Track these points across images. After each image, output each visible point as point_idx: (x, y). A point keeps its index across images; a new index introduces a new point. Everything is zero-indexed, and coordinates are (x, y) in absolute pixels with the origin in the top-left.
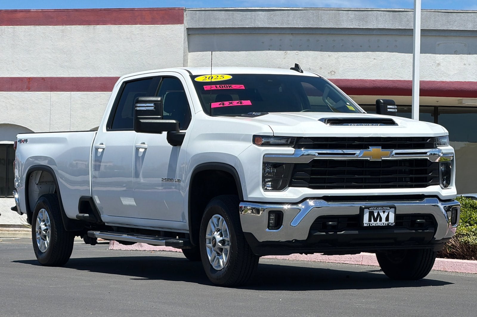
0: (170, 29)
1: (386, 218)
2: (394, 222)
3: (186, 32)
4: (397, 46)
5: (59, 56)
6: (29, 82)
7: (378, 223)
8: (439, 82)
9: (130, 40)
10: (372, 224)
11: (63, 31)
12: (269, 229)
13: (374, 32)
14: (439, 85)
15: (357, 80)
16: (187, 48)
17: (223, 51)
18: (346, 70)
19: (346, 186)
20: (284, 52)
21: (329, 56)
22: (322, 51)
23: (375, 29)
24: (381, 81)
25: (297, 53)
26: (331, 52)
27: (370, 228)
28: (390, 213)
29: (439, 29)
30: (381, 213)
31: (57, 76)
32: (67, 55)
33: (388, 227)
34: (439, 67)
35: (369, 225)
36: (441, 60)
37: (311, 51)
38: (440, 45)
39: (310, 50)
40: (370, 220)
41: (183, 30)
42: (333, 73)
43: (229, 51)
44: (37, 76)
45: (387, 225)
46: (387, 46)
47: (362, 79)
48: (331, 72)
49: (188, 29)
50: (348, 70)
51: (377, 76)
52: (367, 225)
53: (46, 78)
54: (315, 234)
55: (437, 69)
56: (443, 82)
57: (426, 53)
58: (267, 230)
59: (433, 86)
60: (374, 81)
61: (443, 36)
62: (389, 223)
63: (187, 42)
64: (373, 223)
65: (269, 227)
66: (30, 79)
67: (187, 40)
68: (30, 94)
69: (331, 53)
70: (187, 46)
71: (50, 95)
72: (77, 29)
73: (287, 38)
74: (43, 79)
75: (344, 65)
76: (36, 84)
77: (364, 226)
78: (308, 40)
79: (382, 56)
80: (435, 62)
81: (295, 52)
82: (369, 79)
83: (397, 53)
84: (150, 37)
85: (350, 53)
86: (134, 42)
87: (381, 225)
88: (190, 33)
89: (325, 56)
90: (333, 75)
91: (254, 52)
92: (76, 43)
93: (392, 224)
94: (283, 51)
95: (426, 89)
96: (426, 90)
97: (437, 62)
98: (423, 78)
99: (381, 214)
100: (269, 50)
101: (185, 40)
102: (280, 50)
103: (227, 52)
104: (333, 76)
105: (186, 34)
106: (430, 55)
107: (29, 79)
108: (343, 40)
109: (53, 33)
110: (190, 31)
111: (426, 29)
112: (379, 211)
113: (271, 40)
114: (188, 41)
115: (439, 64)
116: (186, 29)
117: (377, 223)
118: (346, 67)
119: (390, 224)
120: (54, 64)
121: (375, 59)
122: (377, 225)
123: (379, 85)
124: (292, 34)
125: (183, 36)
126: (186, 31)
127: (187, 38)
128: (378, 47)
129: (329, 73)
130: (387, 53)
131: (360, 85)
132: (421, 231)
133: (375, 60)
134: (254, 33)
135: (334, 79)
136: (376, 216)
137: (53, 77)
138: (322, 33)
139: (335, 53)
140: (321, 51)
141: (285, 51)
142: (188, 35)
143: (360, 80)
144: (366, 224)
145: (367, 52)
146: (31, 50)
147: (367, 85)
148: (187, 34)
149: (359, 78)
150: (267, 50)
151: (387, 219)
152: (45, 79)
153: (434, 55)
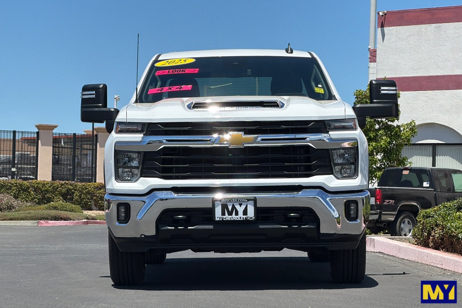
1: (243, 211)
2: (254, 216)
7: (234, 217)
10: (225, 218)
12: (120, 223)
19: (204, 176)
27: (223, 222)
28: (248, 205)
30: (236, 205)
33: (246, 222)
35: (222, 219)
40: (223, 214)
45: (244, 219)
52: (220, 219)
54: (162, 229)
58: (117, 223)
62: (248, 217)
64: (227, 217)
65: (118, 220)
77: (216, 220)
87: (237, 219)
93: (251, 218)
99: (237, 207)
112: (234, 203)
117: (232, 217)
119: (248, 219)
122: (232, 219)
132: (297, 226)
136: (230, 210)
144: (218, 218)
151: (245, 212)
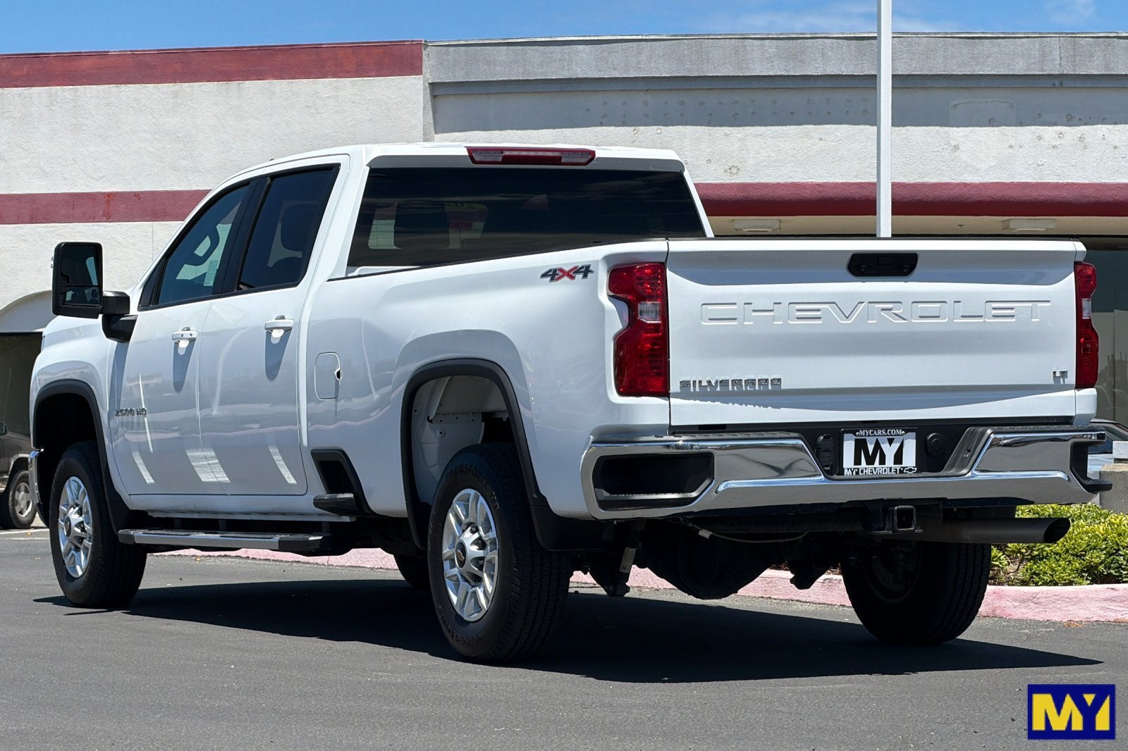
0: (395, 86)
3: (428, 91)
4: (867, 112)
5: (169, 146)
6: (108, 202)
8: (958, 184)
9: (312, 110)
11: (175, 95)
13: (819, 83)
14: (956, 191)
15: (785, 185)
16: (432, 125)
17: (506, 129)
18: (762, 164)
20: (633, 128)
21: (725, 135)
22: (710, 126)
23: (821, 75)
24: (836, 185)
25: (659, 131)
26: (730, 126)
29: (955, 73)
31: (166, 189)
32: (184, 145)
34: (956, 154)
36: (962, 140)
37: (688, 127)
38: (958, 106)
39: (686, 124)
41: (422, 87)
42: (734, 171)
43: (518, 129)
44: (125, 190)
46: (847, 112)
47: (797, 181)
48: (730, 169)
49: (433, 85)
50: (765, 163)
51: (827, 175)
53: (143, 193)
55: (953, 158)
56: (966, 185)
57: (928, 126)
59: (945, 194)
60: (819, 185)
61: (965, 88)
63: (431, 113)
66: (110, 196)
67: (431, 109)
68: (112, 226)
69: (731, 129)
70: (432, 121)
71: (151, 229)
72: (205, 90)
73: (639, 100)
74: (137, 195)
75: (758, 152)
76: (123, 206)
78: (682, 103)
79: (836, 133)
80: (948, 143)
81: (655, 127)
82: (811, 181)
83: (868, 126)
84: (354, 103)
85: (770, 128)
86: (320, 113)
88: (437, 94)
89: (718, 135)
90: (734, 174)
91: (571, 130)
92: (203, 120)
94: (630, 128)
95: (930, 200)
96: (931, 202)
97: (953, 143)
98: (924, 177)
100: (601, 125)
101: (426, 108)
102: (624, 124)
103: (515, 131)
104: (736, 176)
105: (428, 96)
106: (937, 128)
107: (108, 196)
108: (754, 101)
109: (156, 99)
110: (437, 90)
111: (927, 73)
113: (605, 103)
114: (433, 110)
115: (956, 148)
116: (427, 85)
118: (762, 158)
120: (158, 164)
121: (821, 139)
123: (830, 193)
124: (647, 90)
125: (422, 100)
126: (428, 89)
127: (430, 103)
128: (829, 113)
129: (726, 171)
130: (846, 126)
131: (792, 194)
133: (822, 142)
134: (569, 89)
135: (736, 183)
137: (156, 191)
138: (710, 87)
139: (739, 128)
140: (709, 124)
141: (634, 126)
142: (434, 97)
143: (792, 184)
145: (806, 126)
146: (110, 136)
147: (807, 194)
148: (431, 95)
149: (790, 181)
150: (596, 126)
152: (142, 196)
153: (946, 129)
